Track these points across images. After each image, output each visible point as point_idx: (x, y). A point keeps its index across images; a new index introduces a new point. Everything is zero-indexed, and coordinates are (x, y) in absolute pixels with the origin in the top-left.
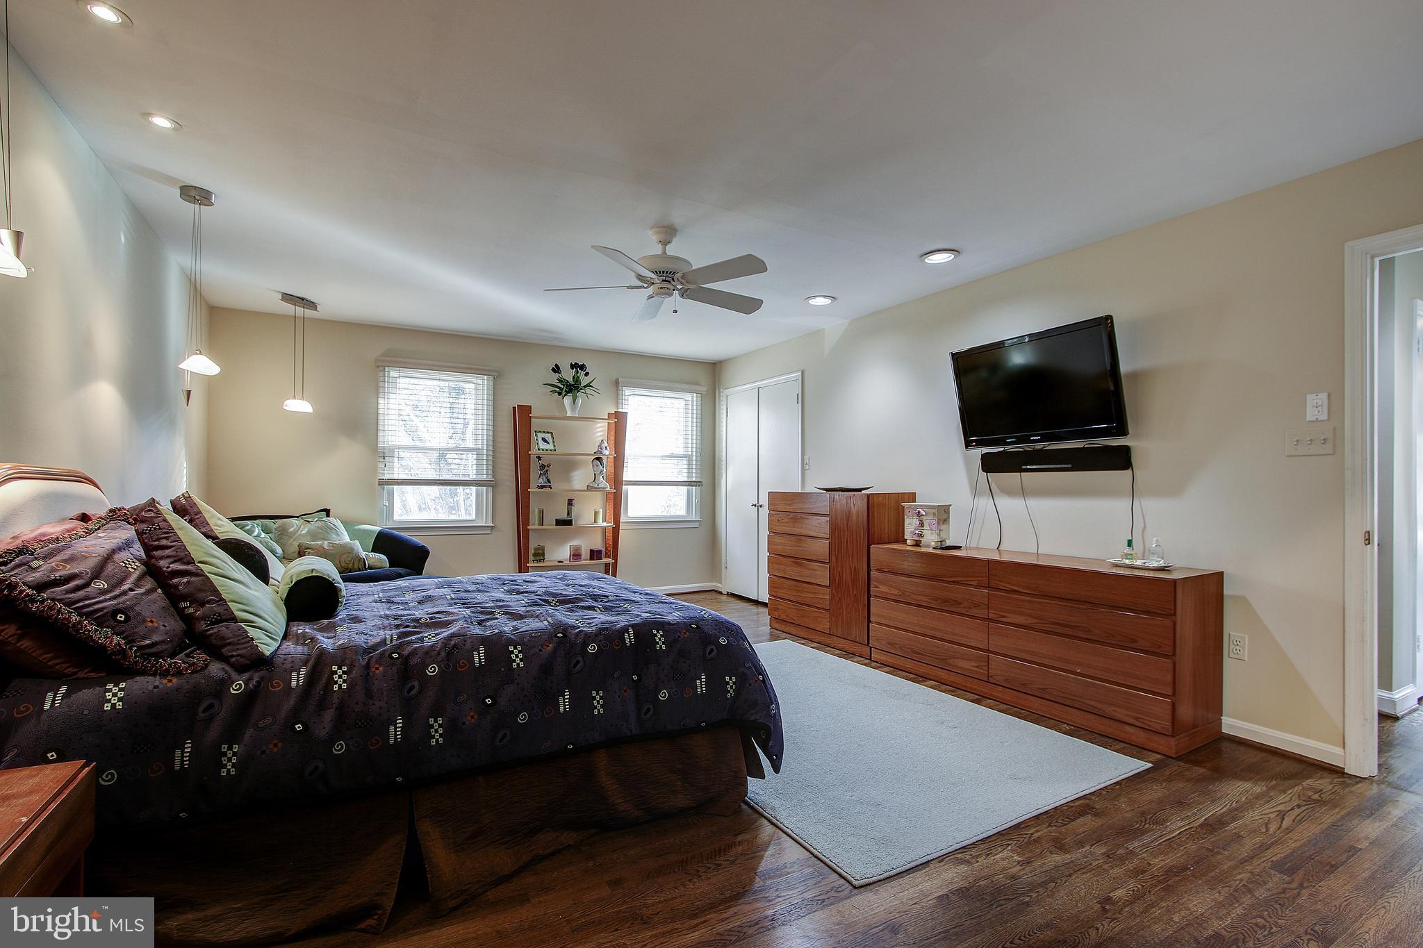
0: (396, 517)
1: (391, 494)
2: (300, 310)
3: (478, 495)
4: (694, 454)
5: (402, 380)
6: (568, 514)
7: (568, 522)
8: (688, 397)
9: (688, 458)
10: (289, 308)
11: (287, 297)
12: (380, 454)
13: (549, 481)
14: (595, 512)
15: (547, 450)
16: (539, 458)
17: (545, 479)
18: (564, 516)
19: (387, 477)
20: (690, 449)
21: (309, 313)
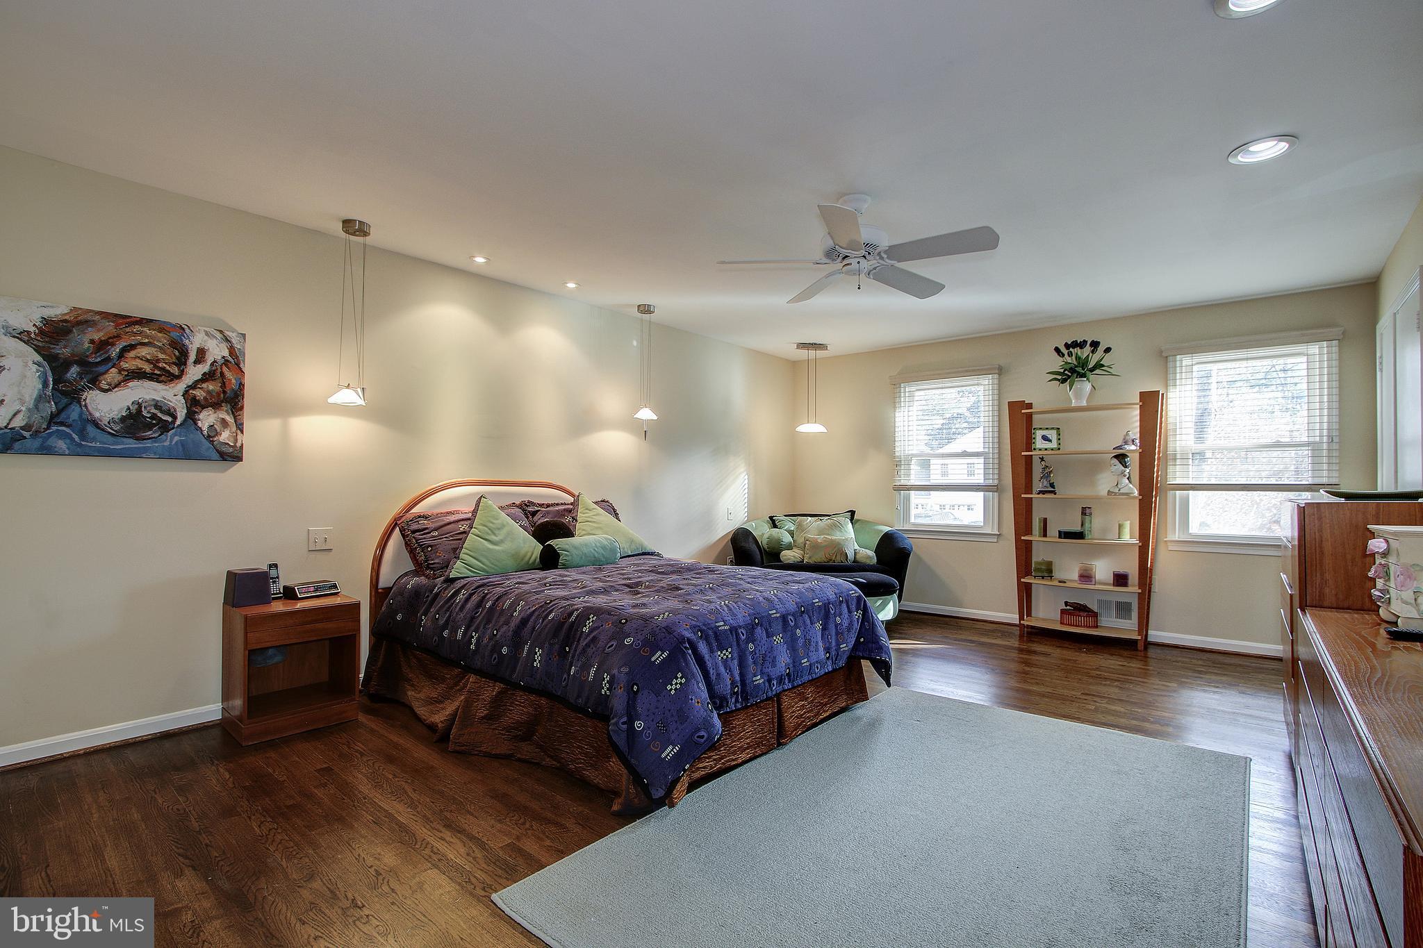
0: (912, 520)
1: (908, 499)
2: (812, 353)
3: (985, 500)
4: (1325, 439)
5: (917, 393)
6: (1082, 525)
7: (1079, 535)
8: (1314, 349)
9: (1314, 447)
10: (803, 354)
11: (803, 346)
12: (896, 464)
13: (1052, 485)
14: (1119, 525)
15: (1046, 449)
16: (1042, 459)
17: (1045, 483)
18: (1078, 528)
19: (903, 482)
20: (1317, 433)
21: (820, 353)
